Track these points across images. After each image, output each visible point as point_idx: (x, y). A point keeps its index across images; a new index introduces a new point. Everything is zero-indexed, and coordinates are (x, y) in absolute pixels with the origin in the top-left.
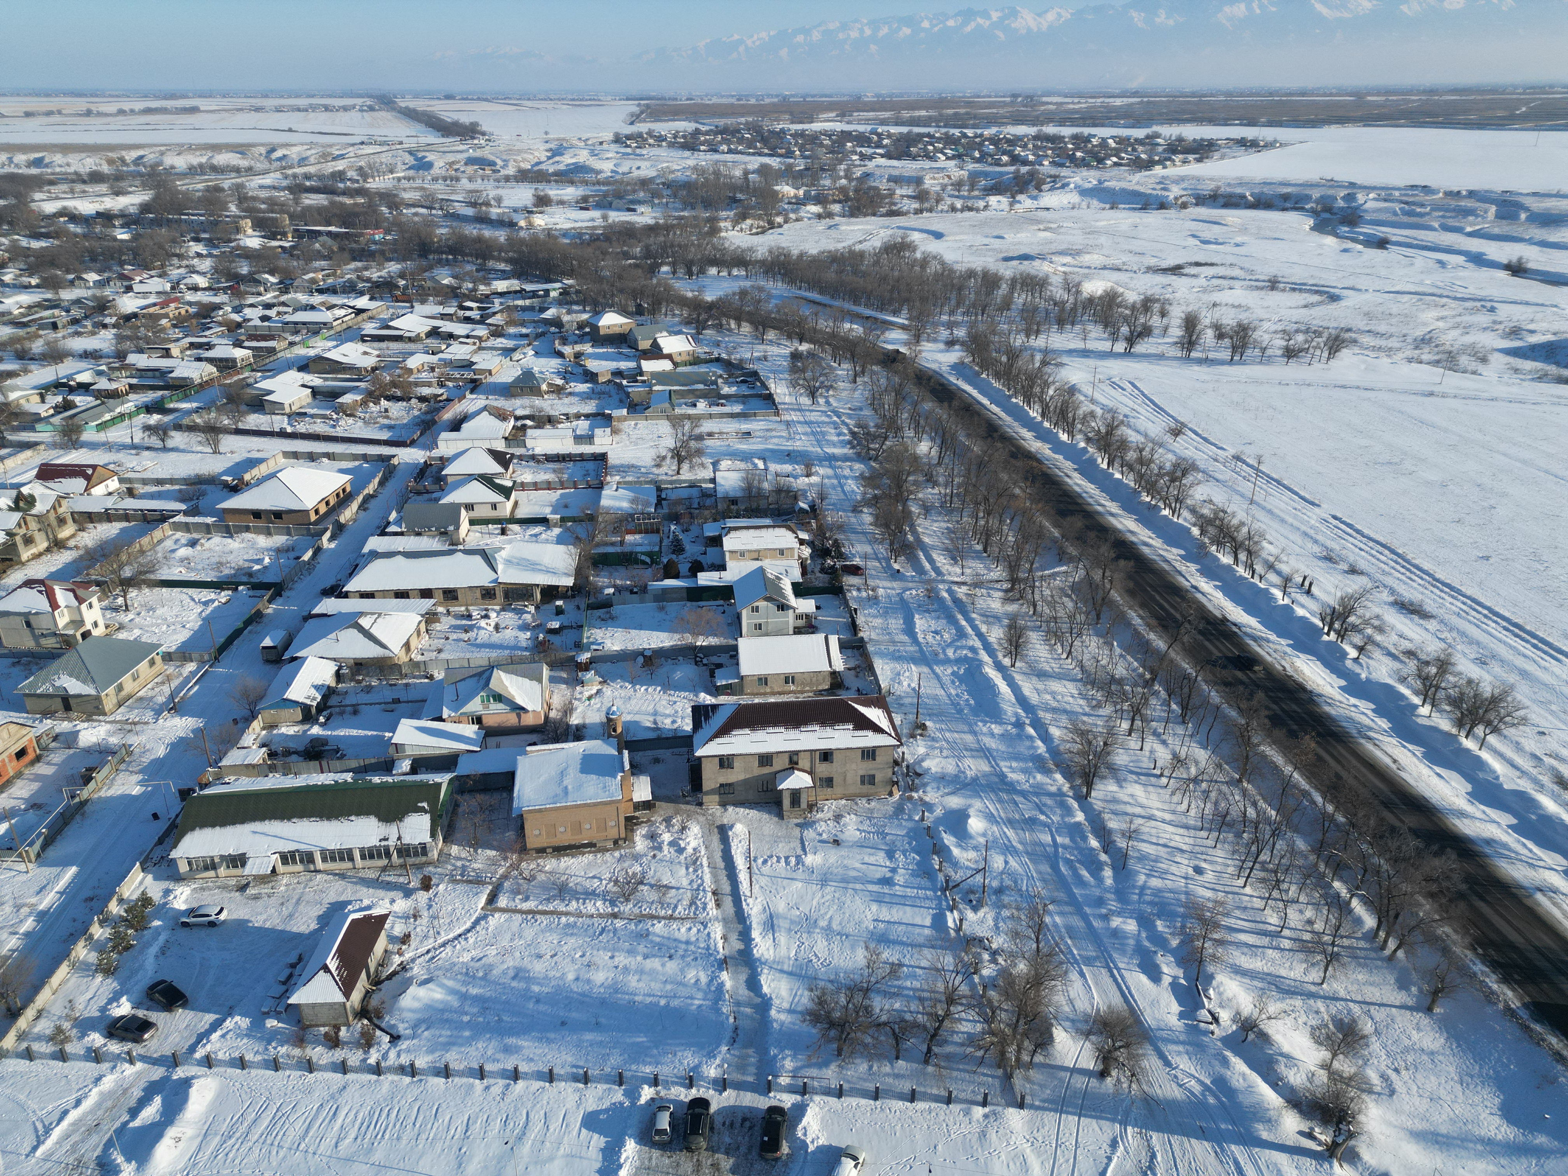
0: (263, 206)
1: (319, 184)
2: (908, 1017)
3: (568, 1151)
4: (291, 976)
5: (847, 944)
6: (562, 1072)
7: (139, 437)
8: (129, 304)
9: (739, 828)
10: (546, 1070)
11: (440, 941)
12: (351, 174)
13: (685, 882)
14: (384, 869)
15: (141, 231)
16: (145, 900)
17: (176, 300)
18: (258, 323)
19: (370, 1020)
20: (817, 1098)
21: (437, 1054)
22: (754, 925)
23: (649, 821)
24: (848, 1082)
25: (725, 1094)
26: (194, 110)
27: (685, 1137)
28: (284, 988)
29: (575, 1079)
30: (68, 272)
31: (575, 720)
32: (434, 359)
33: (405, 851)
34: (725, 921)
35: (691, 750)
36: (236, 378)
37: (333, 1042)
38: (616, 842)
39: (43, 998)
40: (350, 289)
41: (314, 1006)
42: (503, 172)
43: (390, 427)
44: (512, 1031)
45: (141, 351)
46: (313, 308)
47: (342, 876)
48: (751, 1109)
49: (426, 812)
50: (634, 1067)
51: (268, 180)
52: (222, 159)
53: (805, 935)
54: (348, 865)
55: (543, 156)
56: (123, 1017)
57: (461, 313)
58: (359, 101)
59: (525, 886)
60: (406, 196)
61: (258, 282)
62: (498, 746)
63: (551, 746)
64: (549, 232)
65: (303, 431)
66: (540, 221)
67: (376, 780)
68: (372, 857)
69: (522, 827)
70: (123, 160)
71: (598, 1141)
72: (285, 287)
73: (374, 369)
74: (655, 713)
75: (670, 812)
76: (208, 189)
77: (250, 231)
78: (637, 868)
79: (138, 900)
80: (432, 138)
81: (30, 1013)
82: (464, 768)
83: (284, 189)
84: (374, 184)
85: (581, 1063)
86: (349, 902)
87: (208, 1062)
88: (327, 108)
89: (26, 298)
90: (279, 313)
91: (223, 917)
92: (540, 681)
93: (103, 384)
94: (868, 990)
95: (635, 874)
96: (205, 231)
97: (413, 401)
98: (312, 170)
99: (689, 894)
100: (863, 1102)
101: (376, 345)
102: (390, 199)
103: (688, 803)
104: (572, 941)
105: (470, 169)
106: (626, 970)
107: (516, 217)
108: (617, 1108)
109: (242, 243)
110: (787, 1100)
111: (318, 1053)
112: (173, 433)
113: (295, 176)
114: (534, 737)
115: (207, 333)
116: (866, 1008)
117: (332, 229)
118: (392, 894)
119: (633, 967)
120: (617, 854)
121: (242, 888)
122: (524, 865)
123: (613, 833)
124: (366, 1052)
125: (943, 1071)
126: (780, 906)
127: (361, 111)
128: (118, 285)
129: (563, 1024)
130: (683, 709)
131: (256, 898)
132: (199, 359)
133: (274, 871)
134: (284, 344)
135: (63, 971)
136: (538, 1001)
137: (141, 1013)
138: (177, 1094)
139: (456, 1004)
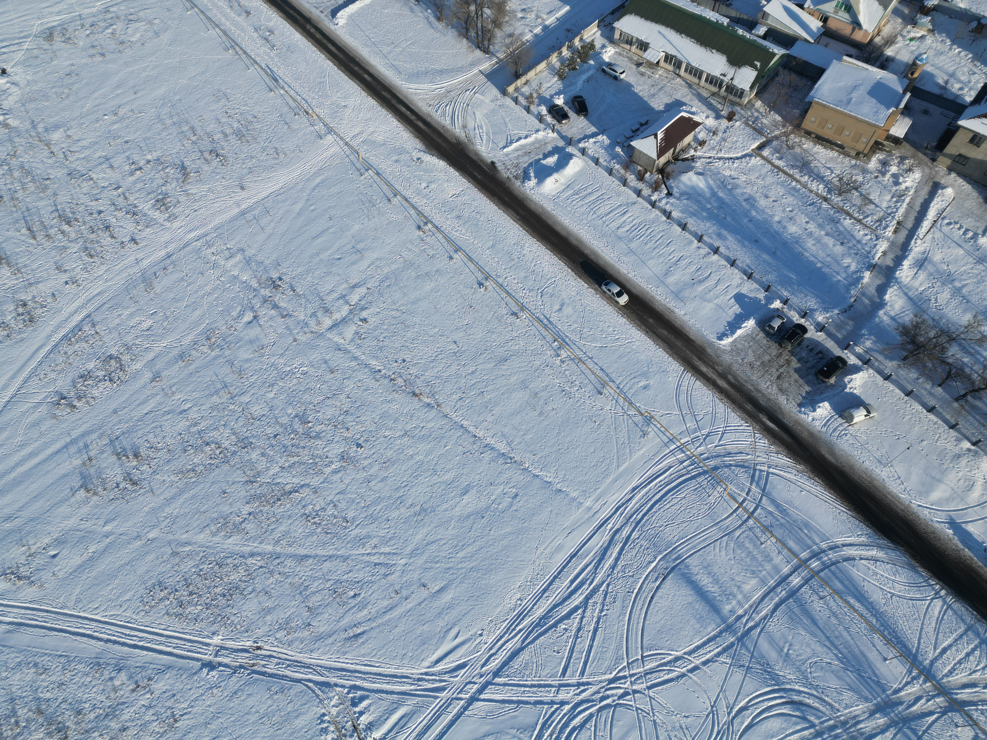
2: (967, 370)
3: (720, 303)
4: (638, 130)
5: (963, 306)
6: (740, 265)
9: (949, 192)
10: (733, 258)
11: (719, 155)
13: (884, 205)
14: (713, 94)
16: (592, 46)
19: (663, 177)
20: (871, 371)
21: (684, 215)
22: (910, 257)
23: (890, 151)
24: (897, 376)
25: (819, 334)
27: (782, 338)
28: (632, 134)
29: (745, 273)
31: (889, 52)
33: (731, 89)
34: (893, 244)
35: (958, 118)
37: (641, 177)
38: (858, 154)
39: (531, 74)
41: (641, 152)
44: (727, 227)
47: (690, 86)
48: (828, 350)
49: (756, 69)
50: (779, 287)
53: (939, 284)
54: (696, 80)
56: (558, 105)
59: (785, 150)
62: (826, 46)
63: (860, 64)
67: (740, 32)
68: (711, 83)
69: (806, 111)
71: (737, 309)
74: (952, 75)
75: (909, 154)
78: (860, 178)
79: (589, 43)
81: (523, 79)
82: (796, 51)
85: (753, 267)
86: (685, 104)
87: (583, 151)
91: (622, 76)
92: (886, 8)
94: (954, 339)
95: (856, 181)
99: (882, 214)
100: (897, 391)
103: (925, 154)
104: (790, 199)
106: (811, 234)
108: (756, 301)
110: (852, 360)
111: (631, 178)
114: (853, 51)
116: (943, 348)
118: (710, 112)
119: (816, 235)
120: (853, 162)
121: (639, 65)
122: (792, 136)
123: (860, 147)
124: (653, 192)
125: (964, 412)
126: (937, 257)
129: (756, 241)
130: (977, 82)
131: (642, 74)
133: (658, 63)
135: (542, 65)
136: (750, 221)
137: (566, 108)
138: (564, 159)
139: (708, 195)
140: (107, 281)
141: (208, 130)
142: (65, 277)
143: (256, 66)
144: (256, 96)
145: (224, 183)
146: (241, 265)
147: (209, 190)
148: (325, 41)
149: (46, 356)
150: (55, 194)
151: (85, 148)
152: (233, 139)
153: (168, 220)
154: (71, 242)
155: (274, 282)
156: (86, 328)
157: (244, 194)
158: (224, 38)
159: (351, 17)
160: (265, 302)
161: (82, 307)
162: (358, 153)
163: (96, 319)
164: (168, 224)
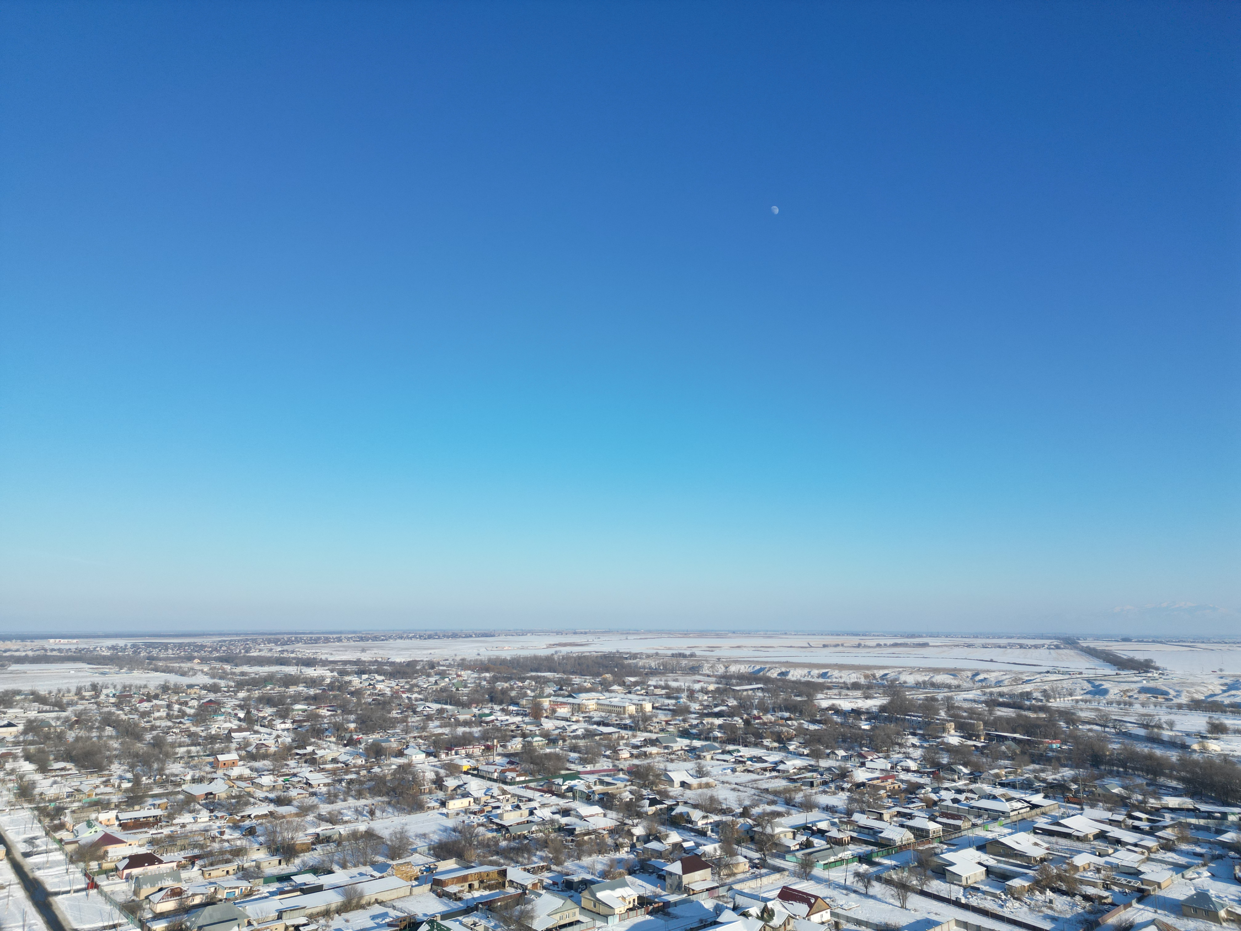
0: (965, 714)
1: (1010, 701)
7: (851, 880)
8: (861, 775)
12: (1036, 695)
15: (878, 724)
17: (893, 777)
18: (950, 803)
26: (925, 645)
30: (827, 748)
32: (1101, 861)
36: (927, 846)
40: (1028, 786)
42: (1176, 701)
43: (1053, 919)
45: (863, 812)
46: (994, 798)
51: (970, 695)
52: (939, 678)
55: (1218, 689)
57: (1130, 822)
58: (1048, 642)
60: (1083, 715)
61: (954, 771)
64: (1225, 758)
65: (975, 904)
66: (1215, 746)
70: (874, 676)
72: (974, 778)
73: (1043, 860)
76: (927, 699)
77: (952, 732)
80: (1109, 670)
83: (982, 702)
84: (1055, 704)
88: (1021, 646)
89: (799, 763)
90: (967, 798)
93: (834, 833)
96: (920, 729)
97: (1078, 898)
98: (1005, 690)
101: (1046, 838)
102: (1069, 716)
105: (1143, 697)
107: (1188, 741)
109: (945, 740)
112: (874, 883)
113: (991, 694)
115: (911, 806)
117: (1017, 736)
127: (1049, 648)
128: (856, 761)
132: (902, 826)
134: (968, 825)
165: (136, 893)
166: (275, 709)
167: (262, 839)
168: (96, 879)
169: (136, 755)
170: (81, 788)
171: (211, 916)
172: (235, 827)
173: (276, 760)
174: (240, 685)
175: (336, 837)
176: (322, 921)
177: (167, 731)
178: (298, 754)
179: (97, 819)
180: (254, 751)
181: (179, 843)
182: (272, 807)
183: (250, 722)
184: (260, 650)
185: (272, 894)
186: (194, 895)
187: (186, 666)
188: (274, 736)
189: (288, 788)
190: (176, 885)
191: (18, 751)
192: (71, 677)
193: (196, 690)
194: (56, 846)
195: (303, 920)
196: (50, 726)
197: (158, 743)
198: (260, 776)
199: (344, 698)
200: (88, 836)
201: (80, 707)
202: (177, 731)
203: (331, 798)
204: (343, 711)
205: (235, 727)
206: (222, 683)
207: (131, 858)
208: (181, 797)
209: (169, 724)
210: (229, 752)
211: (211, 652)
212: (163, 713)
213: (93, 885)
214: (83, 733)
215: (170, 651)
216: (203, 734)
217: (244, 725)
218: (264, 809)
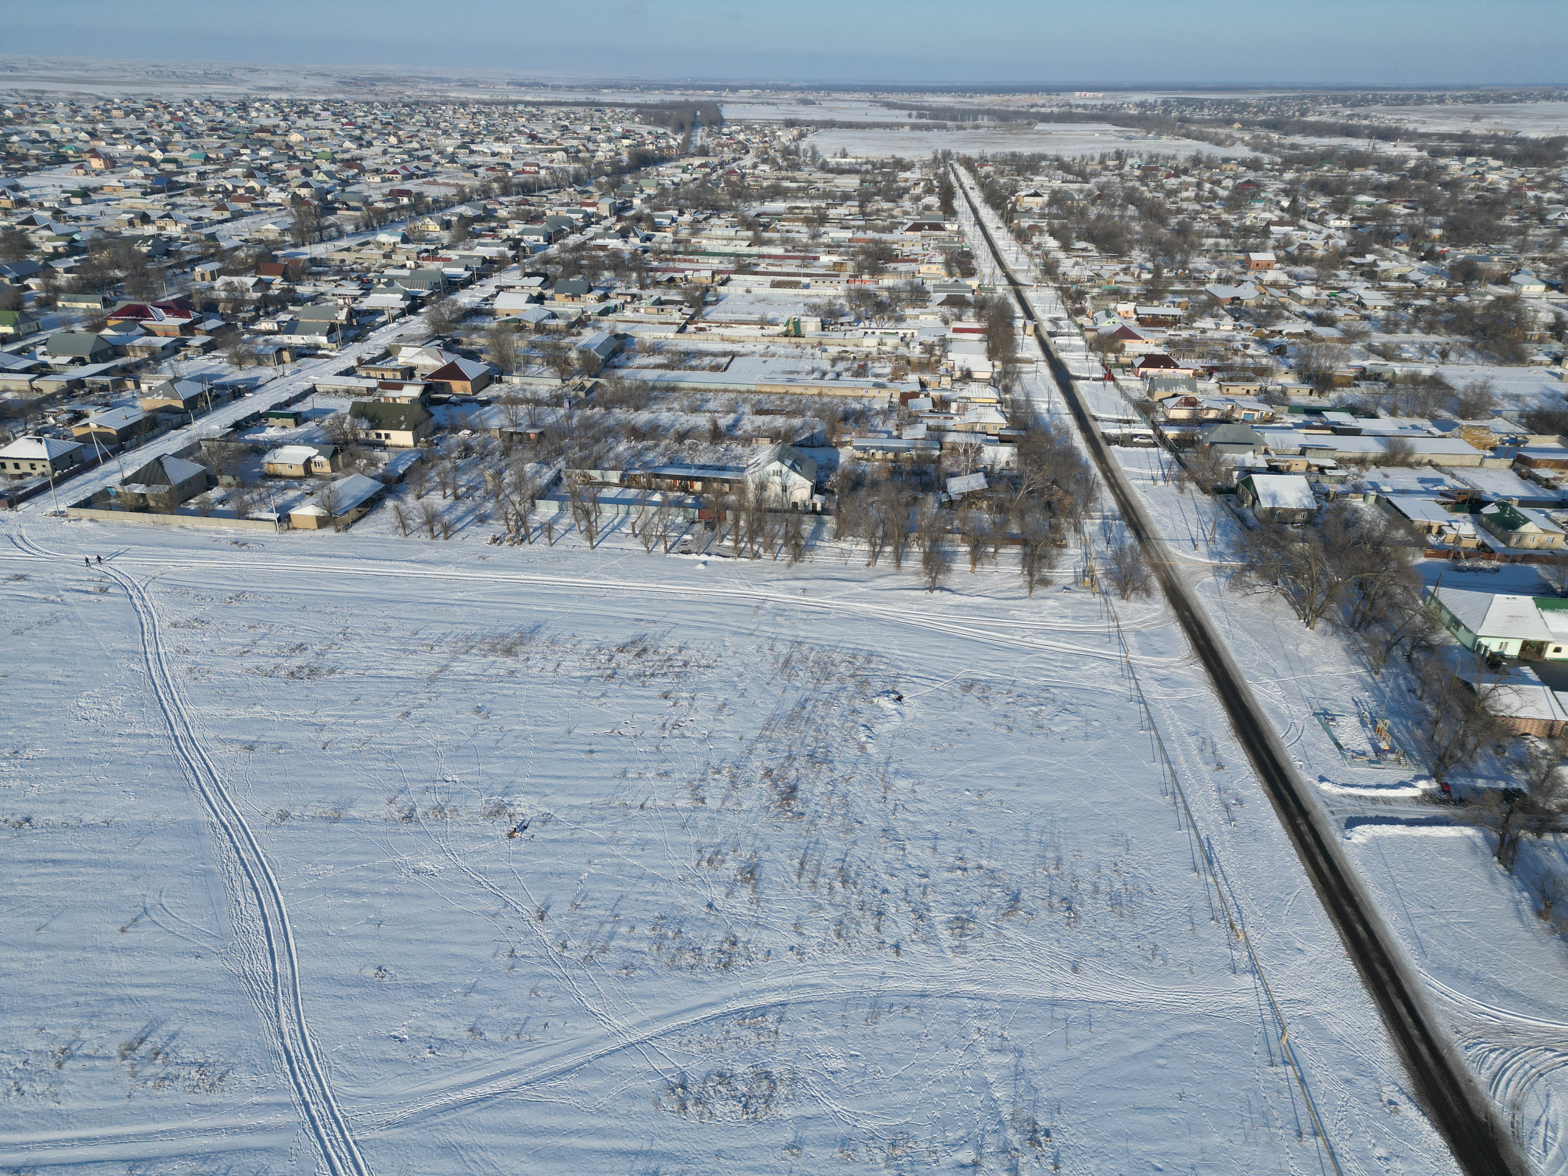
140: (833, 976)
141: (1078, 871)
142: (795, 940)
143: (1192, 831)
144: (1169, 866)
145: (1055, 948)
146: (1005, 1072)
147: (1030, 945)
148: (1316, 851)
149: (706, 1020)
150: (855, 843)
151: (921, 812)
152: (1103, 901)
153: (953, 949)
154: (832, 904)
155: (1035, 1131)
156: (771, 1018)
157: (1071, 978)
158: (1169, 779)
159: (1377, 841)
160: (1003, 1152)
161: (785, 988)
162: (1283, 1029)
163: (789, 1015)
164: (949, 954)
165: (1150, 393)
166: (1329, 200)
167: (1292, 361)
168: (1113, 371)
169: (1159, 243)
170: (1102, 272)
171: (1225, 435)
172: (1262, 342)
173: (1323, 268)
174: (1288, 163)
175: (1388, 376)
176: (1354, 469)
177: (1196, 214)
178: (1352, 263)
179: (1115, 309)
180: (1296, 252)
181: (1197, 349)
182: (1309, 326)
183: (1295, 214)
184: (1321, 114)
185: (1297, 426)
186: (1208, 409)
187: (1223, 131)
188: (1323, 236)
189: (1333, 305)
190: (1191, 394)
191: (1044, 224)
192: (1095, 142)
193: (1233, 165)
194: (1077, 331)
195: (1331, 463)
196: (1073, 199)
197: (1183, 230)
198: (1300, 285)
199: (1431, 192)
200: (1107, 325)
201: (1103, 179)
202: (1205, 217)
203: (1389, 326)
204: (1427, 210)
205: (1275, 219)
206: (1266, 158)
207: (1147, 356)
208: (1204, 297)
209: (1198, 207)
210: (1264, 250)
211: (1256, 114)
212: (1191, 193)
213: (1110, 377)
214: (1104, 211)
215: (1206, 111)
216: (1236, 224)
217: (1287, 216)
218: (1300, 326)
